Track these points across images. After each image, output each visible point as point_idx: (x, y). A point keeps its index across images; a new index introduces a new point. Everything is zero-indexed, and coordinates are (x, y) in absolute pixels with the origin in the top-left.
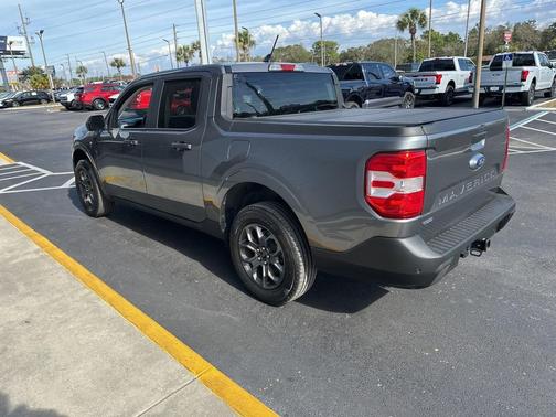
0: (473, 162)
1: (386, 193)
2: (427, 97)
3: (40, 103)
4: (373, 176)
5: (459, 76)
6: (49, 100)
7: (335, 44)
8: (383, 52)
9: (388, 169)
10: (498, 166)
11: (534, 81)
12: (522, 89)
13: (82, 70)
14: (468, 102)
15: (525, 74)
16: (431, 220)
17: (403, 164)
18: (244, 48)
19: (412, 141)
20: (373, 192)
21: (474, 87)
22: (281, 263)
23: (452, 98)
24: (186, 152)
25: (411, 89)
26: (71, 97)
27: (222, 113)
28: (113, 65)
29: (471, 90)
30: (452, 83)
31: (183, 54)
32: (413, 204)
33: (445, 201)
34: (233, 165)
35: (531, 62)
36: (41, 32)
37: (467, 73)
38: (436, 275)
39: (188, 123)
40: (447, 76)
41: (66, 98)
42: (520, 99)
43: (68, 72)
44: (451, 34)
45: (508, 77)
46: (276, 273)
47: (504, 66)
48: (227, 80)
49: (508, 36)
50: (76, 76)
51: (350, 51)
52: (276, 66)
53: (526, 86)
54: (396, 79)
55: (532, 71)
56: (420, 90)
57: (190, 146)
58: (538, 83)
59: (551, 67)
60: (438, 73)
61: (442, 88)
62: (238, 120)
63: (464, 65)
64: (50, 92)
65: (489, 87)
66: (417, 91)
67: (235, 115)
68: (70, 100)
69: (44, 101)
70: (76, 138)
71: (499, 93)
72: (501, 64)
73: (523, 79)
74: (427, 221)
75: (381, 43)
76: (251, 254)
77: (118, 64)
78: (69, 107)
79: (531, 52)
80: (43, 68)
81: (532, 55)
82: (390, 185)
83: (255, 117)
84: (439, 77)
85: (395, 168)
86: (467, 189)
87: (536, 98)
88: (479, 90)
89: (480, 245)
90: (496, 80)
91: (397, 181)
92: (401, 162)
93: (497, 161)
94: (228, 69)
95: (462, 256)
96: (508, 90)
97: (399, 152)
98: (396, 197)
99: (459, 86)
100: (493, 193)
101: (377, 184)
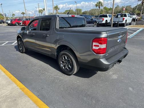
0: (118, 41)
1: (97, 48)
2: (100, 24)
3: (1, 23)
4: (94, 44)
5: (108, 19)
6: (4, 23)
7: (81, 10)
8: (93, 12)
9: (98, 42)
10: (124, 42)
11: (126, 21)
12: (123, 23)
13: (13, 15)
14: (110, 26)
15: (124, 19)
16: (108, 55)
17: (101, 41)
18: (56, 10)
19: (104, 35)
20: (94, 48)
21: (111, 22)
22: (71, 66)
23: (107, 25)
24: (47, 37)
25: (96, 22)
26: (9, 22)
27: (57, 27)
28: (22, 14)
29: (111, 23)
30: (106, 21)
31: (40, 11)
32: (103, 51)
33: (111, 50)
34: (59, 40)
35: (125, 16)
36: (2, 4)
37: (110, 18)
38: (109, 68)
39: (47, 29)
40: (105, 19)
41: (8, 22)
42: (123, 25)
43: (10, 15)
44: (110, 8)
45: (120, 19)
46: (69, 68)
47: (118, 17)
48: (58, 19)
49: (124, 9)
50: (12, 16)
51: (85, 12)
52: (70, 16)
53: (124, 22)
54: (92, 19)
55: (126, 18)
56: (99, 22)
57: (48, 35)
58: (127, 21)
59: (131, 17)
60: (103, 18)
61: (104, 22)
62: (61, 29)
63: (110, 16)
64: (5, 20)
65: (115, 22)
66: (98, 23)
67: (60, 28)
68: (9, 23)
69: (2, 23)
70: (18, 33)
71: (117, 23)
72: (118, 16)
73: (123, 20)
74: (107, 55)
75: (93, 10)
76: (63, 62)
77: (23, 13)
78: (9, 25)
79: (126, 13)
80: (3, 14)
81: (126, 14)
82: (98, 46)
83: (65, 28)
84: (103, 19)
85: (99, 42)
86: (116, 47)
87: (127, 25)
88: (112, 23)
89: (119, 61)
90: (117, 20)
91: (100, 45)
92: (101, 40)
93: (124, 41)
94: (58, 16)
95: (115, 64)
96: (119, 23)
97: (100, 38)
98: (99, 49)
99: (108, 21)
100: (123, 49)
101: (95, 46)
